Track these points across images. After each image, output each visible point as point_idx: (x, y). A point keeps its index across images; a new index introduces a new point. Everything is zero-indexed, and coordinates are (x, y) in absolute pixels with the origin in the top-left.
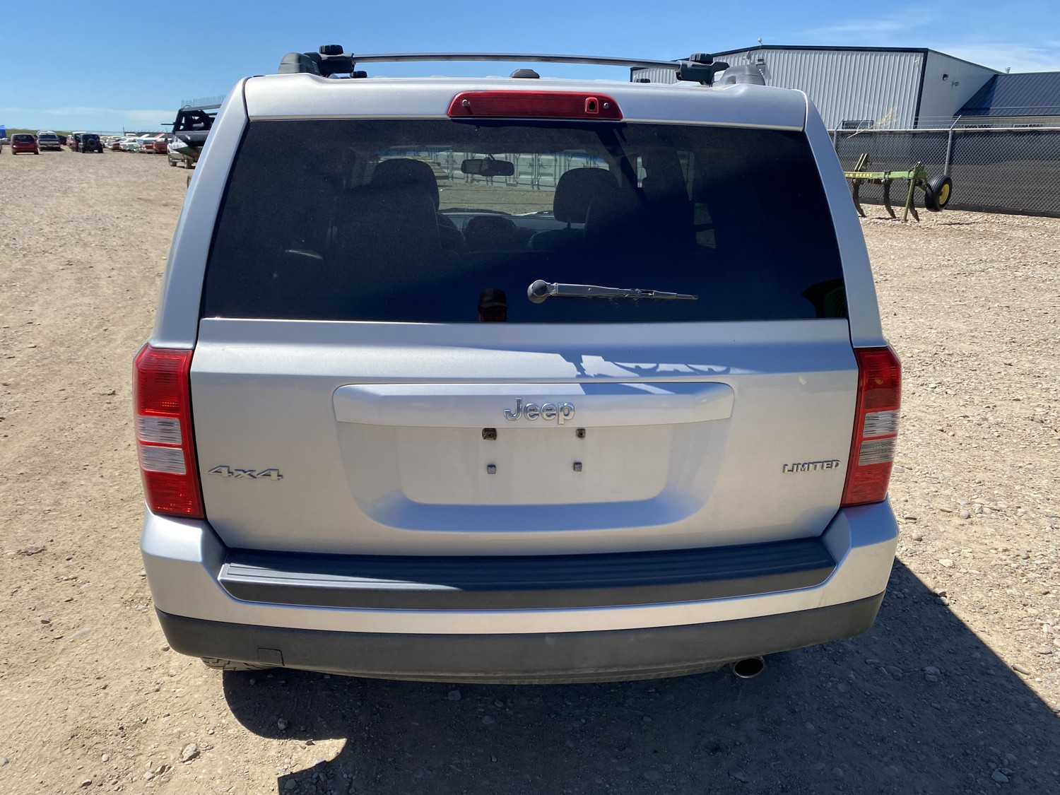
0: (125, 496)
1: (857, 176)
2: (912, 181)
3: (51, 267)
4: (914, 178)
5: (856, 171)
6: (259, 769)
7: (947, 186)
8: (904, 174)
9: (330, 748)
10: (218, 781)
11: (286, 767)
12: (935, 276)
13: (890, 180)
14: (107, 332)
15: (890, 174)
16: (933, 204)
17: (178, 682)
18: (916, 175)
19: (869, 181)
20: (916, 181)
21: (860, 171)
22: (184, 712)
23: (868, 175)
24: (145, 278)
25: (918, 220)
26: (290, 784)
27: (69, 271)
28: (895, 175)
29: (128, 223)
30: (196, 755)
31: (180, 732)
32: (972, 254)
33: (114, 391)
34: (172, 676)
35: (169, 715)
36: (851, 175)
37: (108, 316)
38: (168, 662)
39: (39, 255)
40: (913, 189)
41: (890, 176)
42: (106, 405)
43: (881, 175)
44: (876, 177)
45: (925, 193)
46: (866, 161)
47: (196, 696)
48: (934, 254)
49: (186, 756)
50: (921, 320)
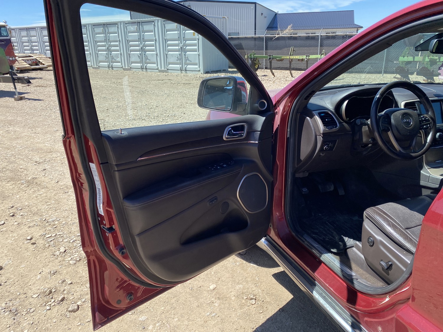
1: (291, 58)
5: (290, 55)
15: (309, 56)
19: (299, 60)
21: (292, 55)
23: (296, 57)
28: (312, 57)
36: (288, 58)
41: (309, 58)
43: (304, 57)
44: (301, 58)
46: (294, 51)
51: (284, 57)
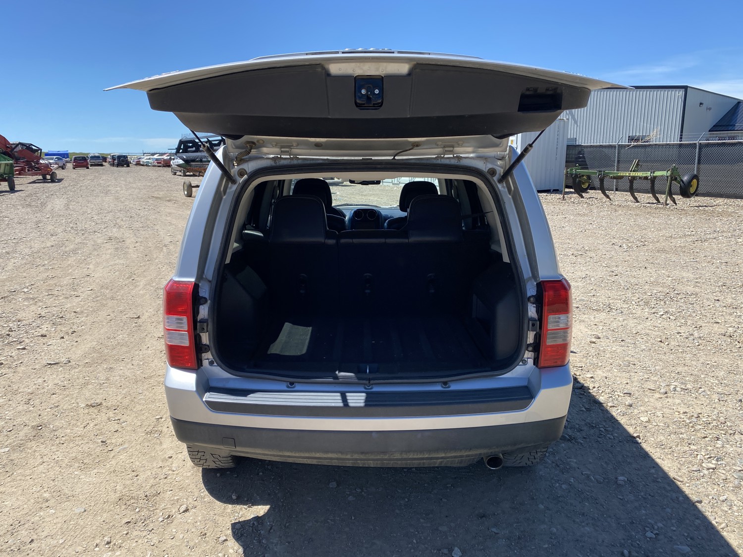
0: (146, 376)
1: (631, 174)
2: (669, 178)
3: (99, 241)
4: (671, 176)
5: (631, 171)
6: (221, 519)
7: (695, 181)
8: (664, 173)
9: (261, 510)
10: (199, 523)
11: (236, 518)
12: (679, 242)
13: (655, 177)
14: (134, 281)
15: (654, 173)
16: (685, 192)
17: (177, 474)
18: (672, 174)
19: (640, 178)
20: (672, 178)
21: (633, 171)
22: (181, 489)
23: (639, 174)
24: (156, 247)
25: (676, 204)
26: (238, 526)
27: (110, 244)
28: (658, 173)
29: (146, 213)
30: (187, 510)
31: (178, 499)
32: (710, 227)
33: (139, 316)
34: (173, 471)
35: (172, 490)
36: (627, 174)
37: (134, 271)
38: (171, 464)
39: (92, 234)
40: (671, 183)
41: (654, 175)
42: (134, 324)
43: (648, 174)
44: (645, 175)
45: (679, 185)
46: (638, 165)
47: (187, 481)
48: (683, 227)
49: (181, 511)
50: (663, 272)
51: (621, 174)
